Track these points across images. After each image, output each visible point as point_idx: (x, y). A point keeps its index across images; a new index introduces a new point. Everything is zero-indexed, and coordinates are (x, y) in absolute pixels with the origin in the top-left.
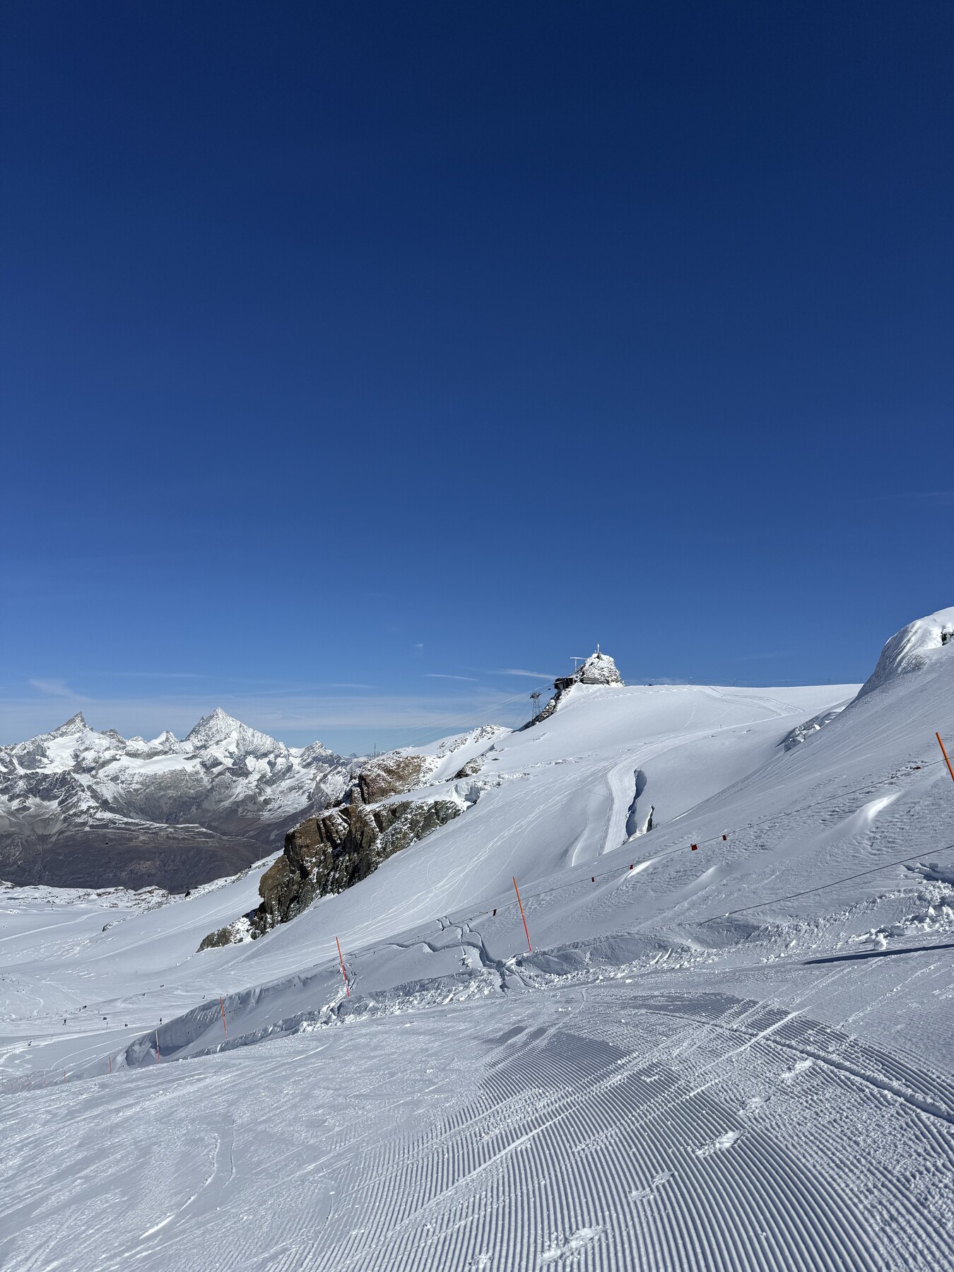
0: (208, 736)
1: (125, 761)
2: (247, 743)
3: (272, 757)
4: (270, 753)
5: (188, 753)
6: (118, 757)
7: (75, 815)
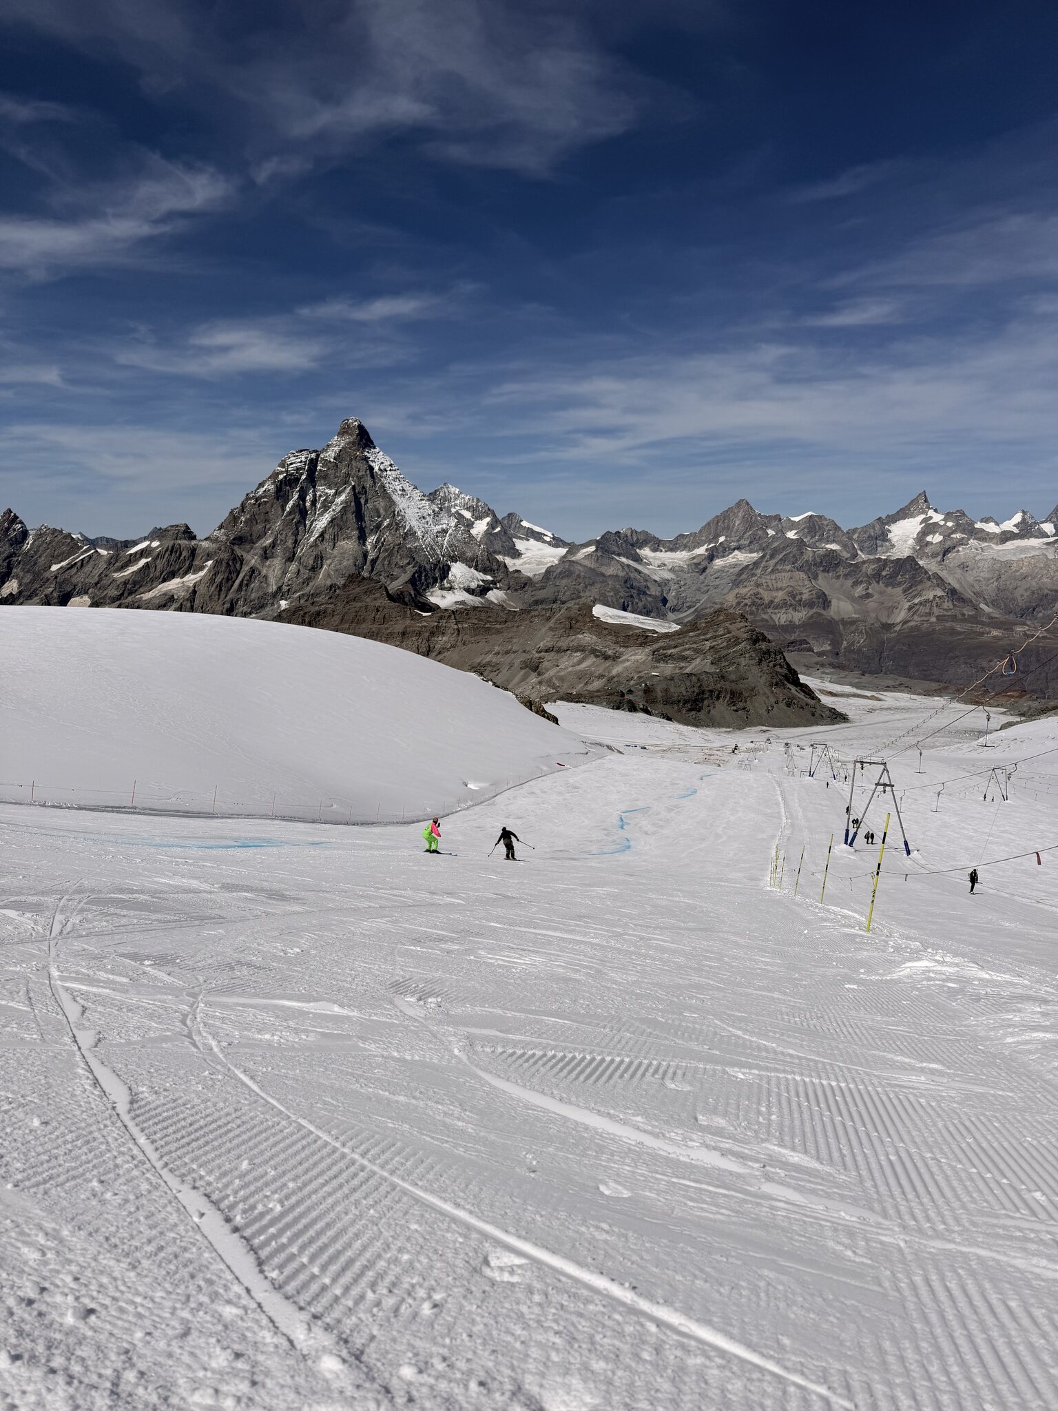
1: (975, 545)
5: (1048, 537)
7: (921, 603)
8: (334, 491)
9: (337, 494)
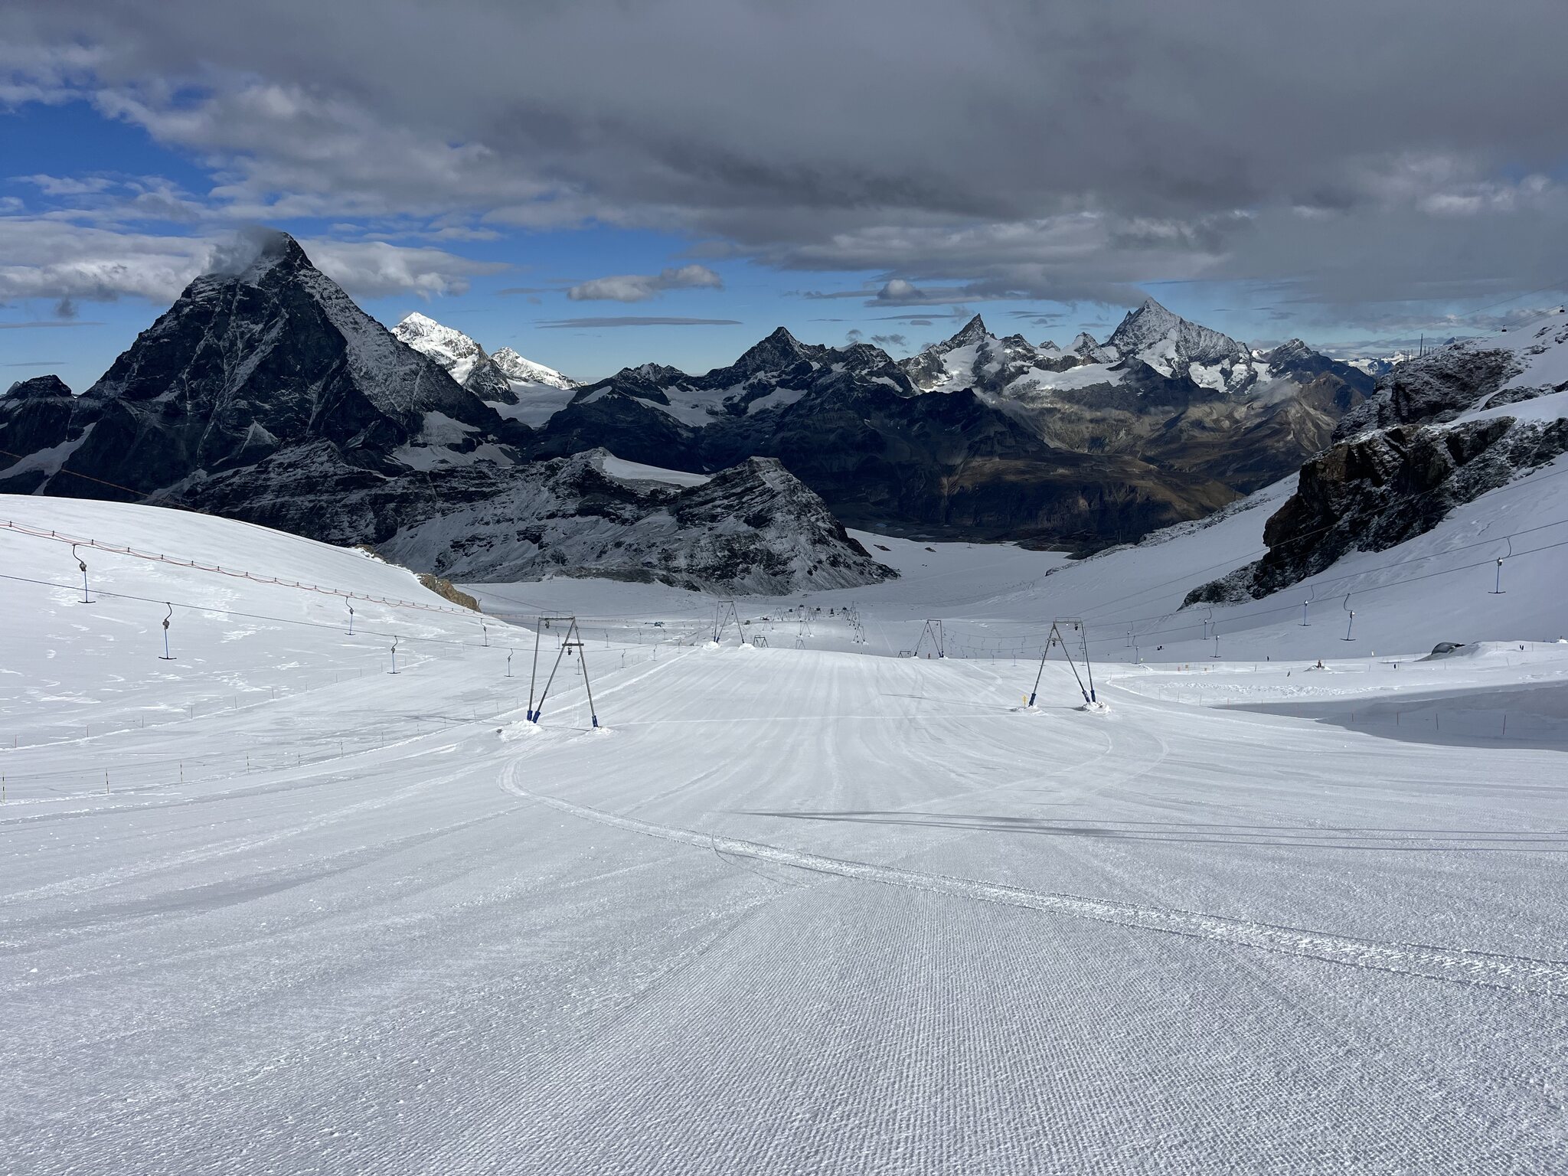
0: (1136, 337)
1: (1035, 373)
2: (1191, 345)
3: (1226, 363)
4: (1224, 358)
5: (1111, 362)
6: (1025, 369)
7: (981, 441)
8: (261, 326)
9: (267, 329)
